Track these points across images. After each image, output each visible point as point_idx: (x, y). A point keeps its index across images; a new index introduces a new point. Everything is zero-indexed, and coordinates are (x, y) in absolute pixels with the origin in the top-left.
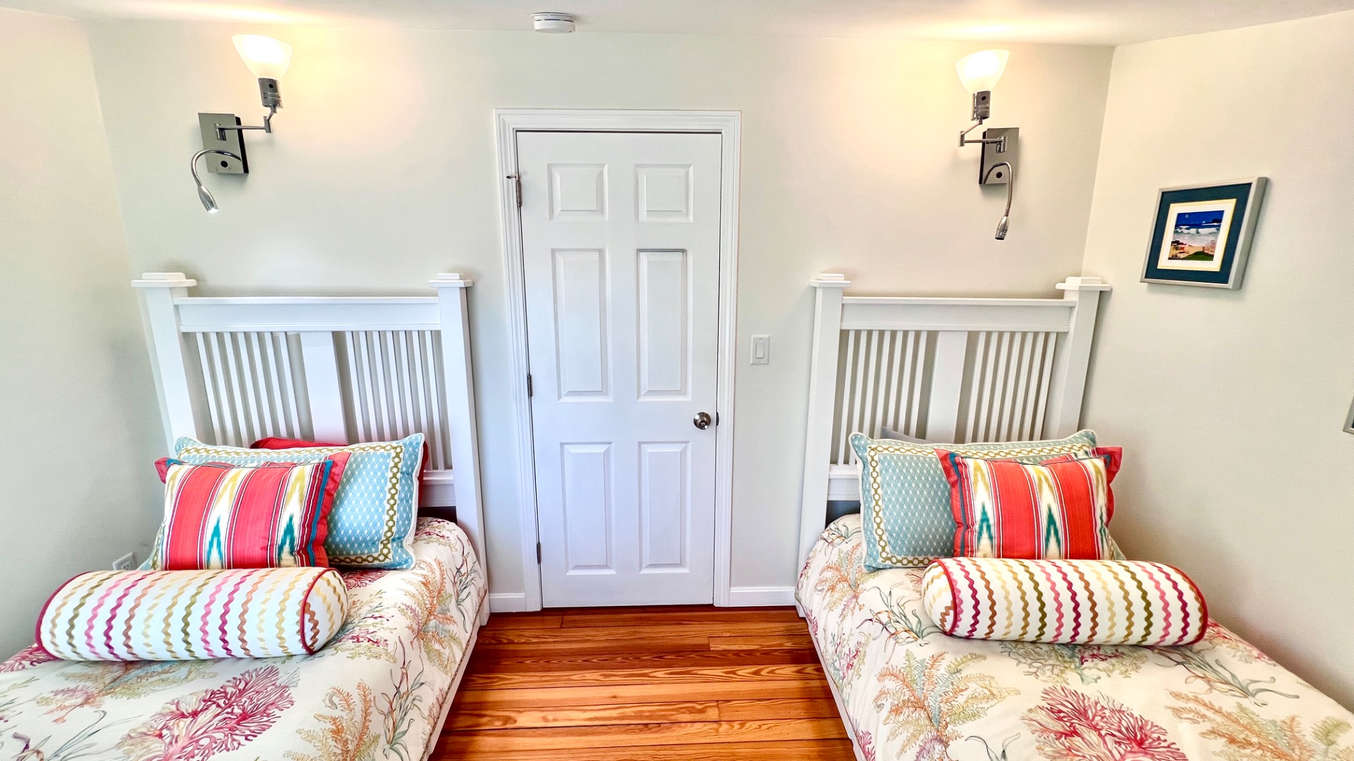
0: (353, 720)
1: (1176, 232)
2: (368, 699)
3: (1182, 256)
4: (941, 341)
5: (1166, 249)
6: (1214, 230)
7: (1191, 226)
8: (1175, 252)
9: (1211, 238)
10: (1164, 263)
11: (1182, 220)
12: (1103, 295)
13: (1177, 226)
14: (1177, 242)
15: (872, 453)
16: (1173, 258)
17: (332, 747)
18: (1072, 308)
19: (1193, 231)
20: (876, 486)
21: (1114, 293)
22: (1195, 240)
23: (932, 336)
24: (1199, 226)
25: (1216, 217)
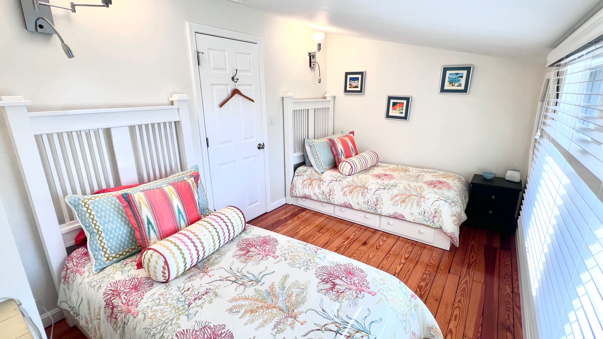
0: (248, 305)
1: (350, 82)
2: (238, 298)
3: (352, 87)
4: (310, 111)
5: (348, 86)
6: (358, 81)
7: (353, 80)
8: (350, 86)
9: (357, 83)
10: (348, 89)
11: (351, 79)
12: (334, 97)
13: (350, 80)
14: (350, 84)
15: (313, 143)
16: (350, 88)
17: (260, 313)
18: (329, 101)
19: (353, 81)
20: (316, 152)
21: (336, 97)
22: (354, 83)
23: (308, 110)
24: (354, 80)
25: (358, 79)
